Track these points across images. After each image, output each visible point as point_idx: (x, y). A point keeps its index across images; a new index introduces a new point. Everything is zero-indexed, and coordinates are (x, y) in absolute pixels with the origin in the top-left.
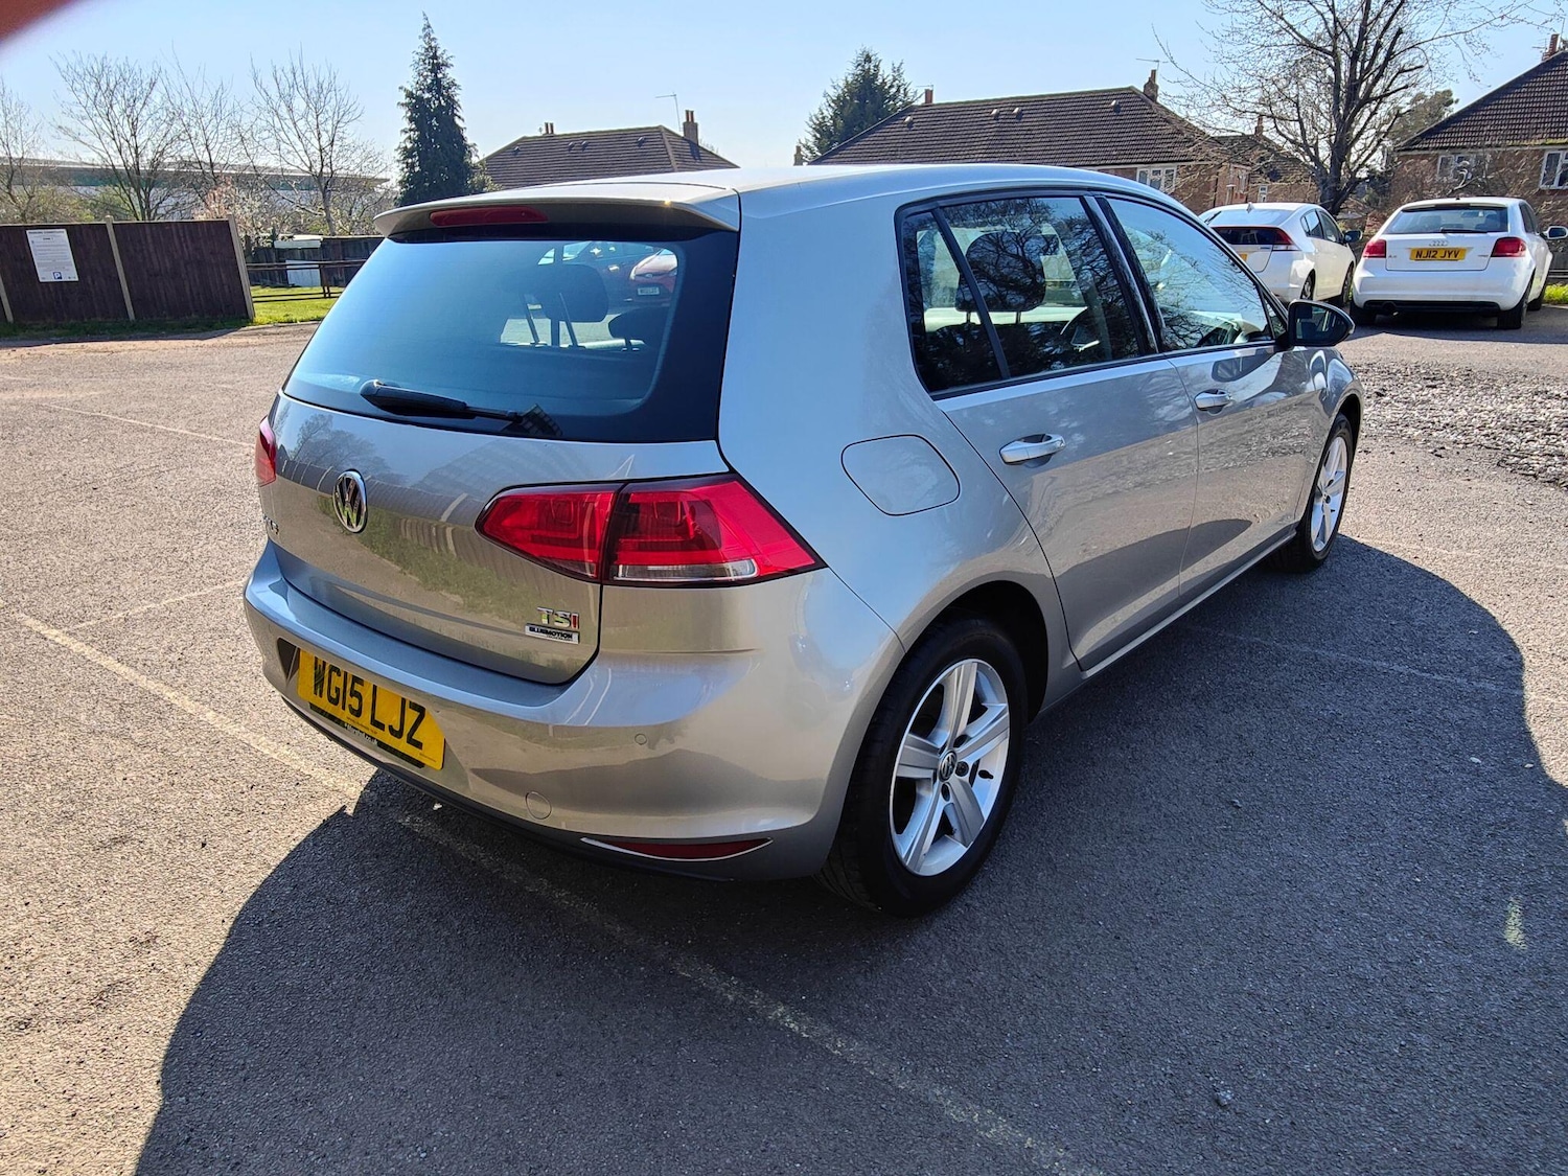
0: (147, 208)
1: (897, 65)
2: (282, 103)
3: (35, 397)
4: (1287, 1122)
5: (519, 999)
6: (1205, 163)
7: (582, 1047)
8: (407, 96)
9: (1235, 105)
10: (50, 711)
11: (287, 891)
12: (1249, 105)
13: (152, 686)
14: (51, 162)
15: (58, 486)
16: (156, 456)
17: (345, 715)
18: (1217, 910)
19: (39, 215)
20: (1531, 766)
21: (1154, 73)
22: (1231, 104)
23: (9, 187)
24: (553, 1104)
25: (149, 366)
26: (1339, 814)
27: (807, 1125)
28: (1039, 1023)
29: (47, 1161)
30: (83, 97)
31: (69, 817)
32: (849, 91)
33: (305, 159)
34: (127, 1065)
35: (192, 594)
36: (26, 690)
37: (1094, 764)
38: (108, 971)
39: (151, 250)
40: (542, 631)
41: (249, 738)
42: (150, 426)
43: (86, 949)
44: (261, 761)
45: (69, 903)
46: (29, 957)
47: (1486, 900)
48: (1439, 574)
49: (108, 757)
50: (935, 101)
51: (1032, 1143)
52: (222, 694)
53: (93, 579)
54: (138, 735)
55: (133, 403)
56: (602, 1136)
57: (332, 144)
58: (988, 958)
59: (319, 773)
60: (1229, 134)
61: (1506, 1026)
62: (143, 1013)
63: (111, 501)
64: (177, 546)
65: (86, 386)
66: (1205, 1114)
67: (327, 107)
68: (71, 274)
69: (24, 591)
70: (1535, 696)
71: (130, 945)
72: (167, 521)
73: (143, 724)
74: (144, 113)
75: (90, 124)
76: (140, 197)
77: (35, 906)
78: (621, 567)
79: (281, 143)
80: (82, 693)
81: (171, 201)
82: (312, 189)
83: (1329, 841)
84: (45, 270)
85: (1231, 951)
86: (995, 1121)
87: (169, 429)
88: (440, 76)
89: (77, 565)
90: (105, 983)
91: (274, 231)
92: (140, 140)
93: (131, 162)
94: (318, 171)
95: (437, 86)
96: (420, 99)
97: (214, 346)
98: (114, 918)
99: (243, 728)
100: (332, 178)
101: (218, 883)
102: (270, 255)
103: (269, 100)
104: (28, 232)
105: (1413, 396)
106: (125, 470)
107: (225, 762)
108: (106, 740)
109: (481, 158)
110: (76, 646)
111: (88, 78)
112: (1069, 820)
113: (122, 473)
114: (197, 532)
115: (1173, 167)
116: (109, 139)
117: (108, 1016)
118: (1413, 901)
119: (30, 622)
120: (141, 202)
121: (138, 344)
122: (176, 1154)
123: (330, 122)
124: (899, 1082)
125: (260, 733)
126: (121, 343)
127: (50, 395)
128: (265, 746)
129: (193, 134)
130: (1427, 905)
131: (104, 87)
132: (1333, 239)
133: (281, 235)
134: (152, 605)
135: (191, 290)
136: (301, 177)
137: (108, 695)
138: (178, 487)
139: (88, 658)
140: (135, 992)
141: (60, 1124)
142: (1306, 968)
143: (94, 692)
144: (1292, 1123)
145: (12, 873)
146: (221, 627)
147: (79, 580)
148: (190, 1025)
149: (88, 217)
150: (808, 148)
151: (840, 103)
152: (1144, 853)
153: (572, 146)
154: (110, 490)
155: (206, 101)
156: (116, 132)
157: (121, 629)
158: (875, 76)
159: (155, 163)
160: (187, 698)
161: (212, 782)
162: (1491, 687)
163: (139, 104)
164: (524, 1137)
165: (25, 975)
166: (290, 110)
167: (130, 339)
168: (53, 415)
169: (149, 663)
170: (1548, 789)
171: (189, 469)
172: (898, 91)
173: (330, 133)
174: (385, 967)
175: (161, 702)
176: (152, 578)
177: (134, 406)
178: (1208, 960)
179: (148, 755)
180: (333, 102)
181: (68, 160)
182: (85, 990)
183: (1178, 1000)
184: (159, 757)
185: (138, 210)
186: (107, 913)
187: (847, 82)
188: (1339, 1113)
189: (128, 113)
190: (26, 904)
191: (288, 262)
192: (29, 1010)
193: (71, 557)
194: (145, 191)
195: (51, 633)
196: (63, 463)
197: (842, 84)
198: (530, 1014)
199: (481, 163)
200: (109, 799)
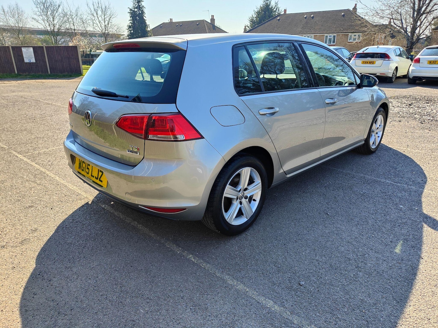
0: (56, 42)
1: (276, 2)
2: (95, 12)
3: (21, 94)
4: (317, 290)
5: (125, 249)
6: (370, 33)
7: (138, 261)
8: (130, 10)
9: (381, 15)
10: (17, 175)
11: (71, 221)
12: (385, 15)
13: (43, 170)
14: (30, 28)
15: (25, 118)
16: (52, 111)
17: (85, 174)
18: (314, 240)
19: (26, 43)
20: (417, 209)
21: (356, 4)
22: (379, 15)
23: (18, 35)
24: (129, 273)
25: (53, 87)
26: (356, 218)
27: (191, 282)
28: (258, 263)
29: (5, 277)
30: (40, 10)
31: (19, 200)
32: (261, 9)
33: (101, 28)
34: (27, 257)
35: (57, 148)
36: (12, 170)
37: (291, 202)
38: (25, 236)
39: (55, 54)
40: (131, 152)
41: (66, 184)
42: (51, 103)
43: (20, 231)
44: (69, 190)
45: (17, 220)
46: (6, 232)
47: (391, 242)
48: (410, 156)
49: (30, 187)
50: (287, 13)
51: (248, 290)
52: (61, 173)
53: (31, 143)
54: (38, 182)
55: (47, 97)
56: (139, 281)
57: (108, 24)
58: (248, 247)
59: (83, 193)
60: (378, 24)
61: (385, 272)
62: (32, 246)
63: (38, 122)
64: (54, 135)
65: (35, 92)
66: (295, 287)
67: (107, 13)
68: (33, 60)
69: (13, 145)
70: (426, 191)
71: (31, 231)
72: (52, 128)
73: (40, 179)
74: (56, 14)
75: (41, 17)
76: (54, 38)
77: (9, 221)
78: (150, 135)
79: (94, 24)
80: (25, 171)
81: (63, 40)
82: (102, 37)
83: (351, 225)
84: (27, 59)
85: (315, 250)
86: (240, 284)
87: (56, 104)
88: (140, 4)
89: (28, 139)
90: (24, 239)
91: (91, 49)
92: (55, 22)
93: (52, 28)
94: (104, 32)
95: (139, 7)
96: (134, 11)
97: (71, 82)
98: (27, 224)
99: (65, 181)
100: (108, 34)
101: (54, 218)
102: (89, 56)
103: (91, 11)
104: (22, 48)
105: (421, 106)
106: (43, 115)
107: (60, 189)
108: (30, 183)
109: (151, 29)
110: (25, 159)
111: (41, 4)
112: (280, 216)
113: (42, 115)
114: (60, 131)
115: (360, 34)
116: (46, 22)
117: (24, 246)
118: (370, 241)
119: (14, 153)
120: (54, 40)
121: (50, 80)
122: (36, 277)
123: (108, 18)
124: (217, 274)
125: (70, 183)
126: (46, 80)
127: (25, 94)
128: (70, 186)
129: (70, 21)
130: (374, 242)
131: (45, 7)
132: (405, 57)
133: (93, 50)
134: (46, 150)
135: (66, 66)
136: (99, 34)
137: (32, 172)
138: (56, 120)
139: (28, 162)
140: (31, 241)
141: (9, 269)
142: (334, 255)
143: (29, 171)
144: (318, 290)
145: (4, 213)
146: (63, 156)
147: (28, 143)
148: (43, 250)
149: (40, 44)
150: (248, 27)
151: (258, 13)
152: (299, 225)
153: (177, 25)
154: (38, 120)
155: (74, 11)
156: (48, 20)
157: (37, 155)
158: (269, 5)
159: (59, 29)
160: (52, 173)
161: (56, 194)
162: (414, 188)
163: (55, 12)
164: (120, 279)
165: (4, 236)
166: (97, 14)
167: (49, 79)
168: (26, 99)
169: (43, 164)
170: (420, 215)
171: (60, 115)
172: (276, 10)
173: (108, 21)
174: (92, 239)
175: (45, 174)
176: (47, 143)
177: (48, 97)
178: (308, 251)
179: (41, 187)
180: (109, 12)
181: (35, 28)
182: (19, 240)
183: (297, 260)
184: (43, 187)
185: (54, 42)
186: (26, 223)
187: (261, 7)
188: (331, 289)
189: (52, 14)
190: (7, 220)
191: (94, 58)
192: (5, 244)
193: (26, 137)
194: (56, 37)
195: (19, 156)
196: (27, 112)
197: (259, 7)
198: (127, 253)
199: (150, 30)
200: (29, 197)
